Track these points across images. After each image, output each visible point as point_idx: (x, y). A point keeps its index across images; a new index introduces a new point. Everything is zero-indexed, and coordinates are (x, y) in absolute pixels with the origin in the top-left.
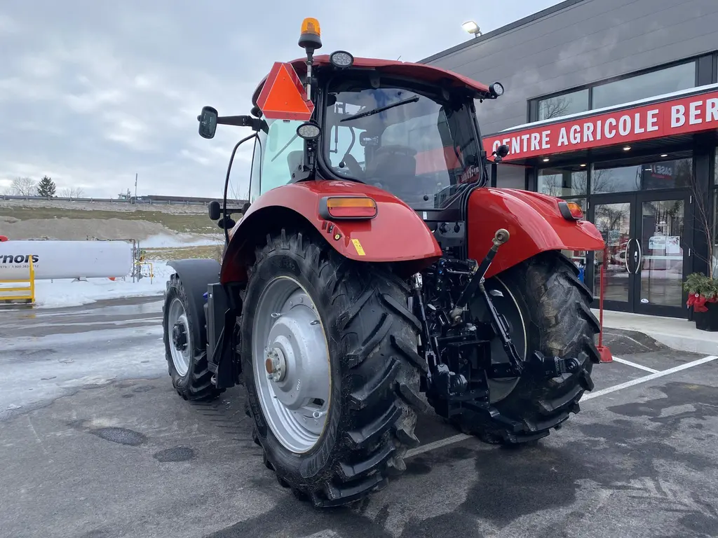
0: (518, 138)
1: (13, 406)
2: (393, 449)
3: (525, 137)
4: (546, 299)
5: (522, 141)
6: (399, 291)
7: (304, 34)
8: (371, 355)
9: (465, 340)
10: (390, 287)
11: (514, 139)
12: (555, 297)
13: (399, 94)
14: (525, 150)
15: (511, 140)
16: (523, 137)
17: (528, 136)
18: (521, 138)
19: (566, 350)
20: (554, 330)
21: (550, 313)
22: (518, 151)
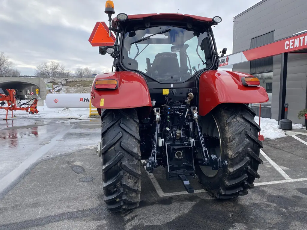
0: (298, 39)
1: (59, 154)
2: (122, 192)
3: (302, 38)
4: (227, 128)
5: (300, 40)
6: (133, 122)
7: (107, 8)
8: (110, 150)
9: (186, 145)
10: (129, 120)
11: (296, 39)
12: (232, 127)
13: (160, 28)
14: (301, 45)
15: (294, 40)
16: (300, 38)
17: (303, 37)
18: (299, 39)
19: (234, 155)
20: (229, 144)
21: (229, 135)
22: (298, 46)
